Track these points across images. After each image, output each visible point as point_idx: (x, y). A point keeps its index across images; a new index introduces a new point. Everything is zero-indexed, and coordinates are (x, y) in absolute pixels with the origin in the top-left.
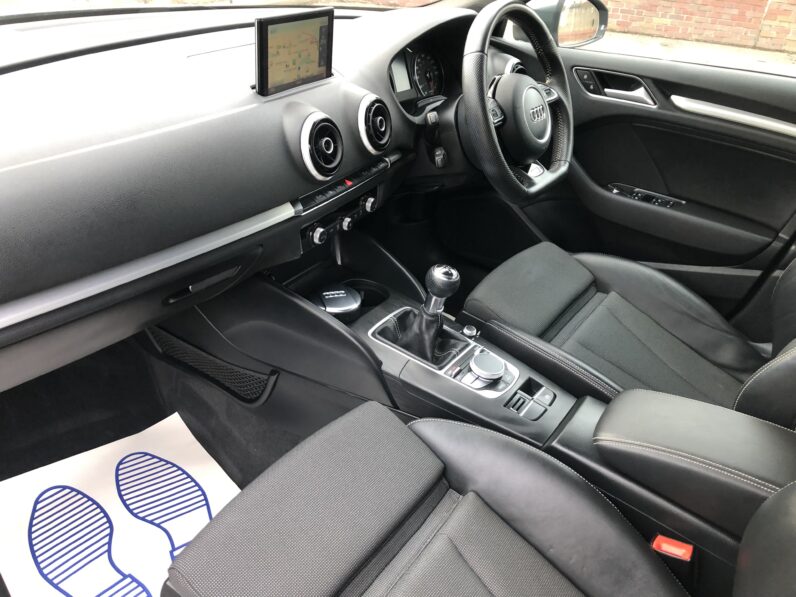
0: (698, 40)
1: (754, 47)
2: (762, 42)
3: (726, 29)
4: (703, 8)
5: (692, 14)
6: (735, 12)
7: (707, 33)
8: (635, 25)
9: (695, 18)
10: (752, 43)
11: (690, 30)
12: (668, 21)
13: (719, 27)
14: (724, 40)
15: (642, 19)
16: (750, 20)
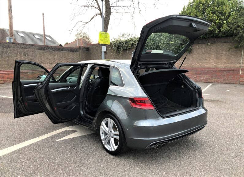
0: (224, 83)
1: (239, 84)
2: (241, 83)
3: (231, 80)
4: (224, 76)
5: (222, 78)
6: (232, 76)
7: (226, 81)
8: (208, 81)
9: (223, 78)
10: (238, 83)
11: (222, 81)
12: (216, 80)
13: (229, 80)
14: (231, 83)
15: (210, 80)
16: (237, 78)
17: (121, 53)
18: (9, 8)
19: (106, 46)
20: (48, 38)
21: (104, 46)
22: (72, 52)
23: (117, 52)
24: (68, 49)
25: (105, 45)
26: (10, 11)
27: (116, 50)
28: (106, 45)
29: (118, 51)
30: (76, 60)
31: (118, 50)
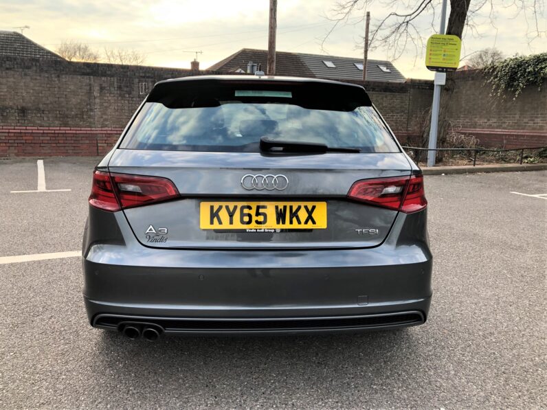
17: (517, 93)
18: (270, 6)
19: (446, 72)
20: (384, 69)
21: (442, 71)
22: (388, 93)
23: (506, 88)
24: (378, 86)
25: (443, 68)
26: (273, 11)
27: (503, 86)
28: (447, 68)
29: (512, 86)
30: (398, 113)
31: (509, 85)
